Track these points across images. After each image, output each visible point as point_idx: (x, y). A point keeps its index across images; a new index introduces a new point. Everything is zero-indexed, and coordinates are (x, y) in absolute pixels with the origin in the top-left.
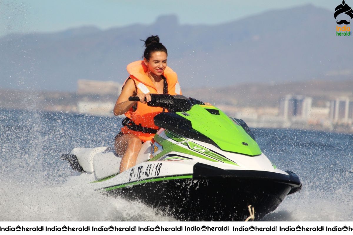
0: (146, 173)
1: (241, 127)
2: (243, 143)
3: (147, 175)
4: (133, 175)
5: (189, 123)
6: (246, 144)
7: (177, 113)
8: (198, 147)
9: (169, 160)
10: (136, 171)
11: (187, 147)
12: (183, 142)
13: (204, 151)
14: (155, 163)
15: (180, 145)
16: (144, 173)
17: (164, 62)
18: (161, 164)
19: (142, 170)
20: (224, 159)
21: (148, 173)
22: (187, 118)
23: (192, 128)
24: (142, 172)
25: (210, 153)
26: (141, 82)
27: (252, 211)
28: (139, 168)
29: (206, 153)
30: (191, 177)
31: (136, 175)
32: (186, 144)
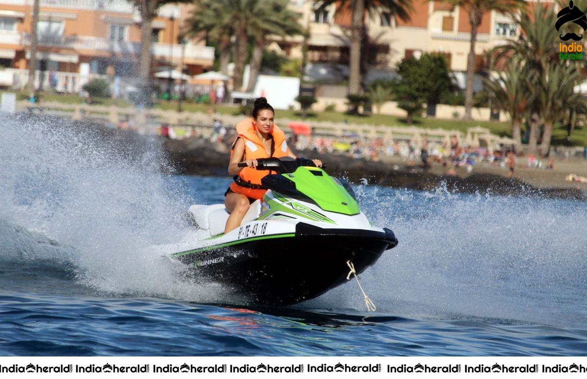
0: (253, 232)
1: (343, 188)
2: (343, 203)
4: (242, 233)
5: (294, 184)
6: (345, 204)
7: (282, 175)
8: (301, 207)
9: (274, 219)
10: (244, 230)
11: (291, 207)
12: (287, 202)
13: (306, 211)
14: (261, 222)
15: (285, 205)
16: (252, 232)
17: (272, 119)
18: (266, 223)
19: (249, 228)
20: (324, 218)
21: (255, 231)
22: (292, 179)
23: (296, 189)
24: (250, 231)
25: (312, 213)
26: (249, 140)
27: (351, 265)
28: (247, 227)
29: (308, 212)
30: (294, 235)
31: (244, 234)
32: (291, 204)
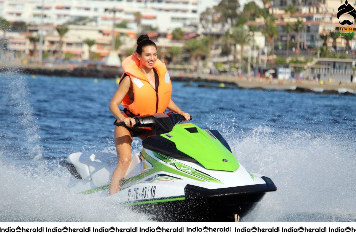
0: (143, 195)
2: (223, 160)
3: (144, 197)
4: (131, 195)
5: (173, 144)
7: (161, 135)
8: (184, 167)
9: (159, 180)
10: (133, 192)
11: (174, 168)
12: (170, 162)
13: (190, 171)
14: (149, 185)
15: (168, 165)
16: (141, 195)
17: (155, 54)
18: (155, 187)
19: (138, 191)
20: (209, 178)
21: (144, 194)
22: (171, 139)
23: (176, 149)
24: (139, 194)
25: (196, 173)
26: (135, 77)
27: (237, 219)
28: (135, 190)
29: (193, 173)
30: (184, 198)
31: (134, 196)
32: (174, 164)
